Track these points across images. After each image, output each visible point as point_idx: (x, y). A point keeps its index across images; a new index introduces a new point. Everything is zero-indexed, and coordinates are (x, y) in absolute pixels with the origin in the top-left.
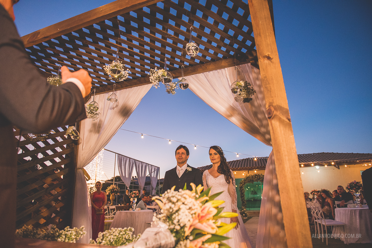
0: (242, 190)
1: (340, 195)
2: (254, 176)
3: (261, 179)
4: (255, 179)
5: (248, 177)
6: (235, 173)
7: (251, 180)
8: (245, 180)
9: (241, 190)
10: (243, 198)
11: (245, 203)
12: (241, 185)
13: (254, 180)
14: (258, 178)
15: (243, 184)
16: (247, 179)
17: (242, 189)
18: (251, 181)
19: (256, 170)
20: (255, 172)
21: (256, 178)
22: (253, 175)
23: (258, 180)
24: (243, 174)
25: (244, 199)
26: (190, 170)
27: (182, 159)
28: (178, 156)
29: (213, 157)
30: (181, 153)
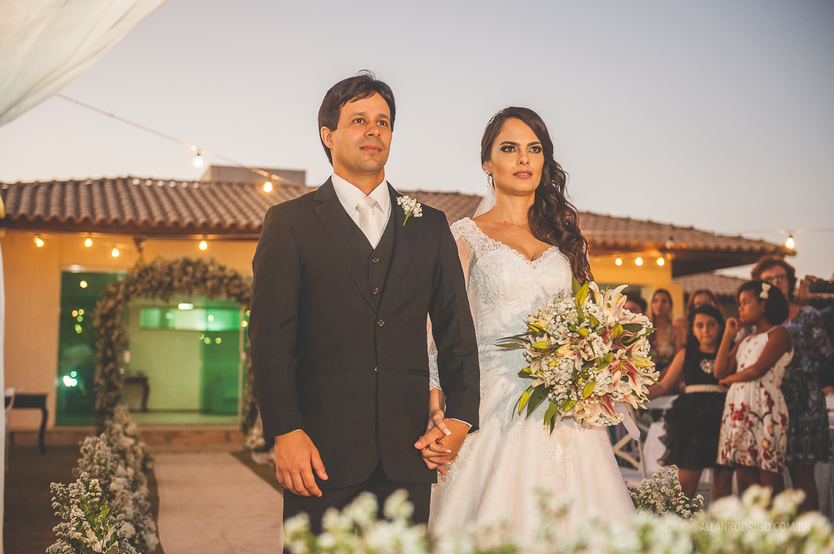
0: (113, 327)
2: (177, 267)
3: (209, 284)
4: (180, 281)
6: (88, 243)
7: (160, 283)
8: (130, 281)
10: (111, 365)
13: (176, 284)
14: (193, 276)
15: (119, 302)
16: (140, 275)
17: (109, 324)
19: (205, 239)
20: (203, 246)
21: (186, 273)
23: (197, 285)
24: (115, 253)
25: (115, 371)
26: (418, 212)
27: (381, 151)
28: (357, 134)
29: (525, 160)
30: (372, 116)
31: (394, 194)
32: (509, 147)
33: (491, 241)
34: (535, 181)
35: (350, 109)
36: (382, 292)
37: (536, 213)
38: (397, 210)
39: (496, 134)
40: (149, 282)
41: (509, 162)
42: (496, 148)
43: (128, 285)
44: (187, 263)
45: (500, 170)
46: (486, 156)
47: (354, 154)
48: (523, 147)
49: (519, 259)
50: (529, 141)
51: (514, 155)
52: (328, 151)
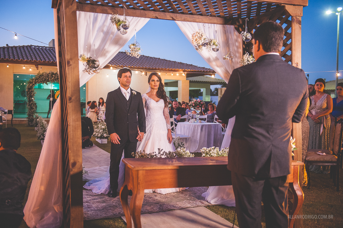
0: (32, 91)
1: (175, 109)
2: (50, 75)
4: (51, 79)
5: (41, 76)
7: (45, 79)
8: (36, 78)
9: (30, 92)
11: (33, 109)
12: (31, 85)
14: (55, 78)
15: (33, 85)
16: (39, 77)
18: (45, 81)
21: (52, 77)
22: (48, 73)
24: (30, 70)
26: (136, 94)
27: (129, 82)
28: (125, 79)
29: (156, 83)
30: (128, 76)
31: (131, 90)
32: (153, 81)
33: (149, 98)
34: (158, 87)
35: (123, 75)
36: (129, 109)
37: (158, 93)
38: (132, 93)
39: (151, 78)
40: (42, 79)
41: (153, 83)
42: (151, 80)
43: (36, 80)
44: (53, 74)
45: (151, 85)
46: (149, 82)
47: (124, 83)
48: (156, 81)
49: (155, 102)
50: (157, 80)
51: (154, 82)
52: (119, 82)
